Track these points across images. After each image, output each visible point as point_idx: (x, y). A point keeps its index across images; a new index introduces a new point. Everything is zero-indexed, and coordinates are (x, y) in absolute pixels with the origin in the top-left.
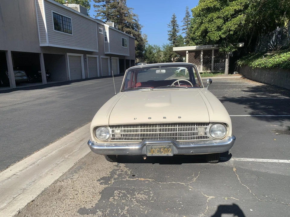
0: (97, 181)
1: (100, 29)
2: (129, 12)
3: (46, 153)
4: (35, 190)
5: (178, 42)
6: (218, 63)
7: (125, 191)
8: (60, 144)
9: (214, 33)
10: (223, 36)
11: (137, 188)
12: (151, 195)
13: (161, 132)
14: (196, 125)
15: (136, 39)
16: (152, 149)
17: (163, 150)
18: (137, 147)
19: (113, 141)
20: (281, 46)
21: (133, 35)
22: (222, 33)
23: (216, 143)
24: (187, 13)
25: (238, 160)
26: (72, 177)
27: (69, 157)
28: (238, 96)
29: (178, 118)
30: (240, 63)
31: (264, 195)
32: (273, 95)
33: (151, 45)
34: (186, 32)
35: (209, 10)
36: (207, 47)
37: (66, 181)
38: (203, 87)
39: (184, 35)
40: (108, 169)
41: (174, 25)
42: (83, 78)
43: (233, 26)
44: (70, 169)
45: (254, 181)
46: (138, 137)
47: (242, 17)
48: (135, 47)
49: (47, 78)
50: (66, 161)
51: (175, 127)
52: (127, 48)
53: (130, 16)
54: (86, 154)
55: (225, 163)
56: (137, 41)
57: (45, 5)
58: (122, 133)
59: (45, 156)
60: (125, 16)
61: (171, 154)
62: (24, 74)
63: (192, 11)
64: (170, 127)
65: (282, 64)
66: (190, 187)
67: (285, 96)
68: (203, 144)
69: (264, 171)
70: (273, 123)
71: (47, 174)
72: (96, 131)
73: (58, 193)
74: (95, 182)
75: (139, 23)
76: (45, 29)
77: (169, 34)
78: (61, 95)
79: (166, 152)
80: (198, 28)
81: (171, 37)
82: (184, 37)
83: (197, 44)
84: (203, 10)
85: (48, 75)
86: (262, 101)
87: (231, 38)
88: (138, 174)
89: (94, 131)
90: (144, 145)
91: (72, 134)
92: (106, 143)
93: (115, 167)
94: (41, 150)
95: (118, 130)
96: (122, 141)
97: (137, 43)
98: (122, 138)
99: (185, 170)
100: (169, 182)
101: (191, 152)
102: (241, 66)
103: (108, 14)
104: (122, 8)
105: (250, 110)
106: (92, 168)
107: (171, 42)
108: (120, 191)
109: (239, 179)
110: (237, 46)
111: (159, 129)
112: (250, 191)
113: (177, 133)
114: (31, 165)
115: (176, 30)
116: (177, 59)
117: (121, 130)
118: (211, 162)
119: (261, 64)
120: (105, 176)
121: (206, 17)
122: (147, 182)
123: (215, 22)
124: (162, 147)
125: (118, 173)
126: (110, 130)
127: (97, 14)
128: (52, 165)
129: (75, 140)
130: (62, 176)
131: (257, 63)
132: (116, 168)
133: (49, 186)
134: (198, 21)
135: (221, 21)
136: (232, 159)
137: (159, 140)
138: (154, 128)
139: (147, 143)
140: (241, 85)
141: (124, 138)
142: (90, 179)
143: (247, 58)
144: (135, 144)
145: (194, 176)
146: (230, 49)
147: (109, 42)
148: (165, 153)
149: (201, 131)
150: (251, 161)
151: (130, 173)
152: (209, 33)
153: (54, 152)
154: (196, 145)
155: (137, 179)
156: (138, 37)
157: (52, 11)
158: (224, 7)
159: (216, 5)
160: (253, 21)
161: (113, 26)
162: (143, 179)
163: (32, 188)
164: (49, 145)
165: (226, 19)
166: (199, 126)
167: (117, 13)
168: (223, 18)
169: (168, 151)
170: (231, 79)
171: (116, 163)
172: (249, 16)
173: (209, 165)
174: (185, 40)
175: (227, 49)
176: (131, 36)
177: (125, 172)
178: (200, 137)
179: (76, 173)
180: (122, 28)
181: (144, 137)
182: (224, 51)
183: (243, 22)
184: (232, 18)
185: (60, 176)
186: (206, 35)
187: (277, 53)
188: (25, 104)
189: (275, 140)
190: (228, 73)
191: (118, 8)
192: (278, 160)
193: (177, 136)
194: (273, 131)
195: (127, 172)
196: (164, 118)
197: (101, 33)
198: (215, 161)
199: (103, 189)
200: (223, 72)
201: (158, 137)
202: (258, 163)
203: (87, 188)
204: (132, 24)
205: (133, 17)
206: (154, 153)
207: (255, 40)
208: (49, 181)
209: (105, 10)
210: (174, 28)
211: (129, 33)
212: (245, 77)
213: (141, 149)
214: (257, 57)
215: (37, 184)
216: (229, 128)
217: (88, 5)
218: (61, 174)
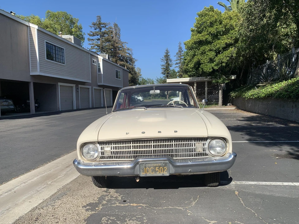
0: (83, 207)
1: (93, 61)
2: (123, 46)
3: (26, 179)
4: (8, 218)
5: (172, 76)
6: (212, 94)
7: (114, 218)
8: (44, 170)
9: (207, 65)
10: (216, 68)
11: (128, 214)
12: (145, 221)
13: (156, 149)
14: (193, 141)
15: (130, 72)
16: (146, 167)
17: (158, 169)
18: (129, 166)
19: (102, 160)
20: (272, 78)
21: (127, 68)
22: (214, 65)
23: (216, 160)
24: (180, 48)
25: (239, 183)
26: (53, 204)
27: (53, 183)
28: (234, 125)
29: (174, 132)
30: (233, 94)
31: (272, 219)
32: (268, 123)
33: (144, 79)
34: (179, 66)
35: (201, 43)
36: (200, 79)
37: (46, 208)
38: (199, 108)
39: (177, 70)
40: (95, 194)
41: (167, 59)
42: (74, 109)
43: (225, 58)
44: (52, 195)
45: (259, 204)
46: (130, 155)
47: (232, 50)
48: (129, 80)
49: (35, 108)
50: (48, 187)
51: (171, 143)
52: (120, 80)
53: (124, 51)
54: (71, 180)
55: (226, 186)
56: (131, 74)
57: (38, 34)
58: (112, 150)
59: (25, 183)
60: (119, 49)
61: (166, 174)
62: (10, 103)
63: (185, 44)
64: (165, 143)
65: (275, 94)
66: (189, 211)
67: (280, 125)
68: (201, 162)
69: (268, 194)
70: (271, 148)
71: (24, 201)
72: (84, 149)
73: (35, 222)
74: (80, 209)
75: (133, 57)
76: (37, 58)
77: (162, 68)
78: (50, 124)
79: (161, 171)
80: (190, 60)
81: (165, 71)
82: (177, 72)
83: (190, 76)
84: (195, 43)
85: (37, 105)
86: (258, 129)
87: (224, 70)
88: (129, 200)
89: (81, 149)
90: (136, 163)
91: (58, 160)
92: (94, 163)
93: (103, 192)
94: (21, 177)
95: (108, 147)
96: (112, 160)
97: (131, 76)
98: (112, 156)
99: (182, 195)
100: (165, 206)
101: (190, 171)
102: (234, 97)
103: (102, 48)
104: (116, 42)
105: (247, 137)
106: (77, 194)
107: (165, 76)
108: (109, 217)
109: (242, 202)
110: (230, 77)
111: (153, 145)
112: (256, 215)
113: (173, 150)
114: (6, 192)
115: (169, 65)
116: (170, 93)
117: (112, 147)
118: (211, 184)
119: (254, 95)
120: (92, 202)
121: (199, 50)
122: (140, 207)
123: (207, 54)
124: (157, 165)
125: (107, 198)
126: (99, 147)
127: (92, 47)
128: (31, 192)
129: (61, 166)
130: (42, 203)
131: (250, 94)
132: (105, 194)
133: (26, 214)
134: (191, 53)
135: (213, 53)
136: (233, 183)
137: (153, 157)
138: (148, 144)
139: (140, 160)
140: (235, 116)
141: (114, 156)
142: (74, 205)
143: (240, 90)
144: (127, 162)
145: (192, 200)
146: (223, 81)
147: (102, 73)
148: (160, 173)
149: (199, 147)
150: (253, 184)
151: (120, 199)
152: (202, 65)
153: (35, 178)
154: (194, 162)
155: (129, 204)
156: (131, 71)
157: (45, 41)
158: (215, 41)
159: (208, 39)
160: (243, 55)
161: (107, 58)
162: (136, 204)
163: (4, 217)
164: (30, 171)
165: (218, 52)
166: (197, 142)
167: (111, 47)
168: (215, 51)
169: (164, 171)
170: (226, 110)
171: (105, 189)
172: (239, 49)
173: (209, 189)
174: (178, 74)
175: (220, 81)
176: (125, 69)
177: (115, 197)
178: (198, 153)
179: (59, 199)
180: (116, 61)
181: (136, 155)
182: (218, 82)
183: (234, 55)
184: (224, 51)
185: (40, 203)
186: (199, 67)
187: (269, 83)
188: (8, 132)
189: (276, 163)
190: (221, 105)
191: (113, 42)
192: (282, 183)
193: (173, 153)
194: (273, 155)
195: (118, 198)
196: (159, 132)
197: (94, 64)
198: (215, 184)
199: (89, 216)
200: (217, 103)
201: (153, 154)
202: (261, 186)
203: (70, 215)
204: (126, 58)
205: (127, 51)
206: (148, 173)
207: (246, 73)
208: (26, 208)
209: (99, 43)
210: (167, 62)
211: (124, 66)
212: (238, 108)
213: (134, 168)
214: (250, 89)
215: (12, 212)
216: (229, 144)
217: (83, 38)
218: (42, 201)
